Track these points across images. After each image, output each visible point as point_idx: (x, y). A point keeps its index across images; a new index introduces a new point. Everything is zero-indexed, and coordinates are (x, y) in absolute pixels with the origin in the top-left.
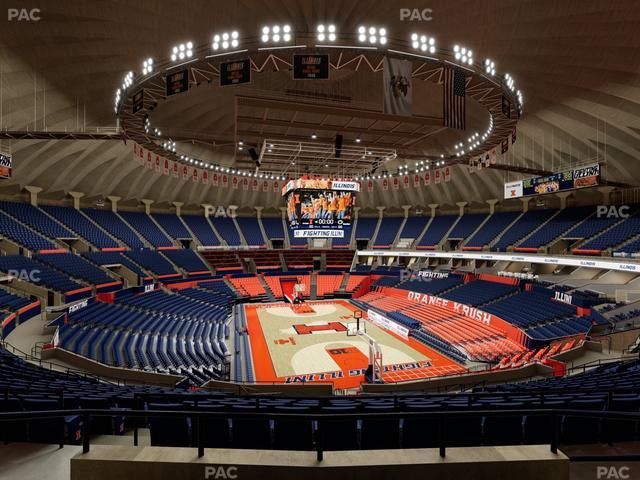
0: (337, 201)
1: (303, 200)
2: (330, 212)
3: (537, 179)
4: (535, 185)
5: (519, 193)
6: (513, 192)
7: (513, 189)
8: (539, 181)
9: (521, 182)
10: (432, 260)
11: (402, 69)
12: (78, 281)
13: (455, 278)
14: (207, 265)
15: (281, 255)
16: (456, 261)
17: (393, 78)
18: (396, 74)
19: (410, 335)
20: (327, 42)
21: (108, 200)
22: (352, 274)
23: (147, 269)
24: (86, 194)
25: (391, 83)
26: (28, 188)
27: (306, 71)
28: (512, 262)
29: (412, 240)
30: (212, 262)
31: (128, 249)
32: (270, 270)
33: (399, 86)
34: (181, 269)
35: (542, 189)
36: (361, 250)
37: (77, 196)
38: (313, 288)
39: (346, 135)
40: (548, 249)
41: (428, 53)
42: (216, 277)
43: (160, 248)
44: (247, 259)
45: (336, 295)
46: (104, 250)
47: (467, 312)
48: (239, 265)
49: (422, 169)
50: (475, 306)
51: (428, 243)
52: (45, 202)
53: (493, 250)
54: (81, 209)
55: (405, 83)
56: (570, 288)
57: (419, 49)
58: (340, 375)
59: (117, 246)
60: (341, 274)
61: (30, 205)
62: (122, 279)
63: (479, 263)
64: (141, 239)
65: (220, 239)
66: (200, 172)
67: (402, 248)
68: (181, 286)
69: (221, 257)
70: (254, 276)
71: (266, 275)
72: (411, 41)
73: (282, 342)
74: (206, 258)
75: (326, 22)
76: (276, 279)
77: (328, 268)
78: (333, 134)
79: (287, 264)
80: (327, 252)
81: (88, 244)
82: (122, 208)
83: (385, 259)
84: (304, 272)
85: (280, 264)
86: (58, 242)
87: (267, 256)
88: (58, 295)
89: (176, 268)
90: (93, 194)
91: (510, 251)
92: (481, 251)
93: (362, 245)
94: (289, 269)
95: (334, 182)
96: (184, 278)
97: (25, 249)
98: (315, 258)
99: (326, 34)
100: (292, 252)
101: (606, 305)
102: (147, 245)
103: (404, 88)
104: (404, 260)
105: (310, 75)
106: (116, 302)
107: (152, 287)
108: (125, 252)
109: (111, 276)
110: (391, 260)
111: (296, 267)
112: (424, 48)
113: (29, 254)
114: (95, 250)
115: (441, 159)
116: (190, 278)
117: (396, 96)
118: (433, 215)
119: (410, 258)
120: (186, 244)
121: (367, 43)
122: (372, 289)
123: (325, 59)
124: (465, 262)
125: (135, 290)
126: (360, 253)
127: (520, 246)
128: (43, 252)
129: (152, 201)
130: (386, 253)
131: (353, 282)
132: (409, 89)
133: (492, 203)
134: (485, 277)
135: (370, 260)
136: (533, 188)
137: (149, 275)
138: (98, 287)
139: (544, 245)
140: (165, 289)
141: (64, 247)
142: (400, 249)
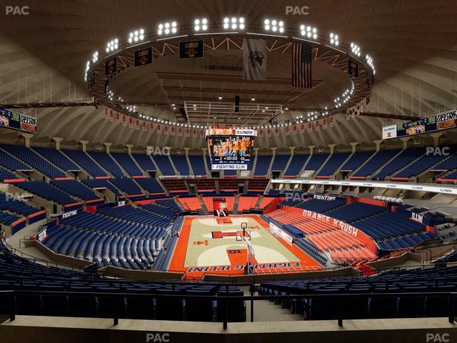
0: (239, 144)
1: (214, 143)
2: (234, 151)
3: (408, 123)
4: (406, 128)
5: (394, 135)
6: (389, 134)
7: (389, 131)
8: (410, 125)
9: (395, 126)
10: (327, 187)
11: (259, 46)
12: (75, 198)
13: (341, 200)
14: (164, 189)
15: (216, 183)
16: (344, 188)
17: (251, 53)
18: (253, 50)
19: (293, 242)
20: (201, 31)
21: (104, 146)
22: (265, 196)
23: (122, 191)
24: (90, 142)
25: (249, 57)
26: (54, 139)
27: (188, 53)
28: (388, 189)
29: (313, 172)
30: (167, 187)
31: (113, 177)
32: (207, 192)
33: (256, 58)
34: (146, 191)
35: (412, 131)
36: (274, 178)
37: (84, 143)
38: (236, 206)
39: (241, 96)
40: (418, 179)
41: (278, 33)
42: (168, 197)
43: (134, 177)
44: (192, 185)
45: (252, 211)
46: (97, 178)
47: (342, 226)
48: (186, 189)
49: (312, 119)
50: (349, 222)
51: (325, 174)
52: (65, 147)
53: (374, 179)
54: (87, 152)
55: (260, 56)
56: (425, 210)
57: (271, 30)
58: (228, 269)
59: (106, 175)
60: (257, 196)
61: (55, 149)
62: (105, 197)
63: (362, 189)
64: (123, 171)
65: (176, 171)
66: (155, 126)
67: (306, 177)
68: (144, 203)
69: (175, 183)
70: (195, 196)
71: (204, 196)
72: (263, 25)
73: (199, 243)
74: (164, 184)
75: (201, 17)
76: (211, 199)
77: (248, 192)
78: (232, 96)
79: (220, 188)
80: (249, 180)
81: (87, 174)
82: (113, 150)
83: (292, 185)
84: (231, 194)
85: (215, 188)
86: (68, 173)
87: (207, 183)
88: (59, 207)
89: (142, 191)
90: (94, 142)
91: (387, 180)
92: (365, 180)
93: (276, 175)
94: (221, 192)
95: (236, 130)
96: (147, 197)
97: (46, 177)
98: (241, 185)
99: (201, 25)
100: (224, 180)
101: (446, 224)
102: (126, 174)
103: (260, 60)
104: (306, 187)
105: (190, 56)
106: (97, 212)
107: (123, 203)
108: (110, 180)
109: (98, 195)
110: (296, 186)
111: (226, 190)
112: (274, 29)
113: (48, 180)
114: (91, 178)
115: (325, 111)
116: (151, 197)
117: (254, 66)
118: (332, 152)
119: (311, 185)
120: (153, 174)
121: (230, 29)
122: (278, 207)
123: (200, 43)
124: (352, 188)
125: (112, 205)
126: (273, 181)
127: (395, 177)
128: (57, 179)
129: (132, 146)
130: (292, 181)
131: (265, 202)
132: (264, 61)
133: (378, 142)
134: (363, 200)
135: (281, 186)
136: (405, 131)
137: (124, 195)
138: (88, 202)
139: (415, 176)
140: (132, 204)
141: (71, 175)
142: (305, 178)
